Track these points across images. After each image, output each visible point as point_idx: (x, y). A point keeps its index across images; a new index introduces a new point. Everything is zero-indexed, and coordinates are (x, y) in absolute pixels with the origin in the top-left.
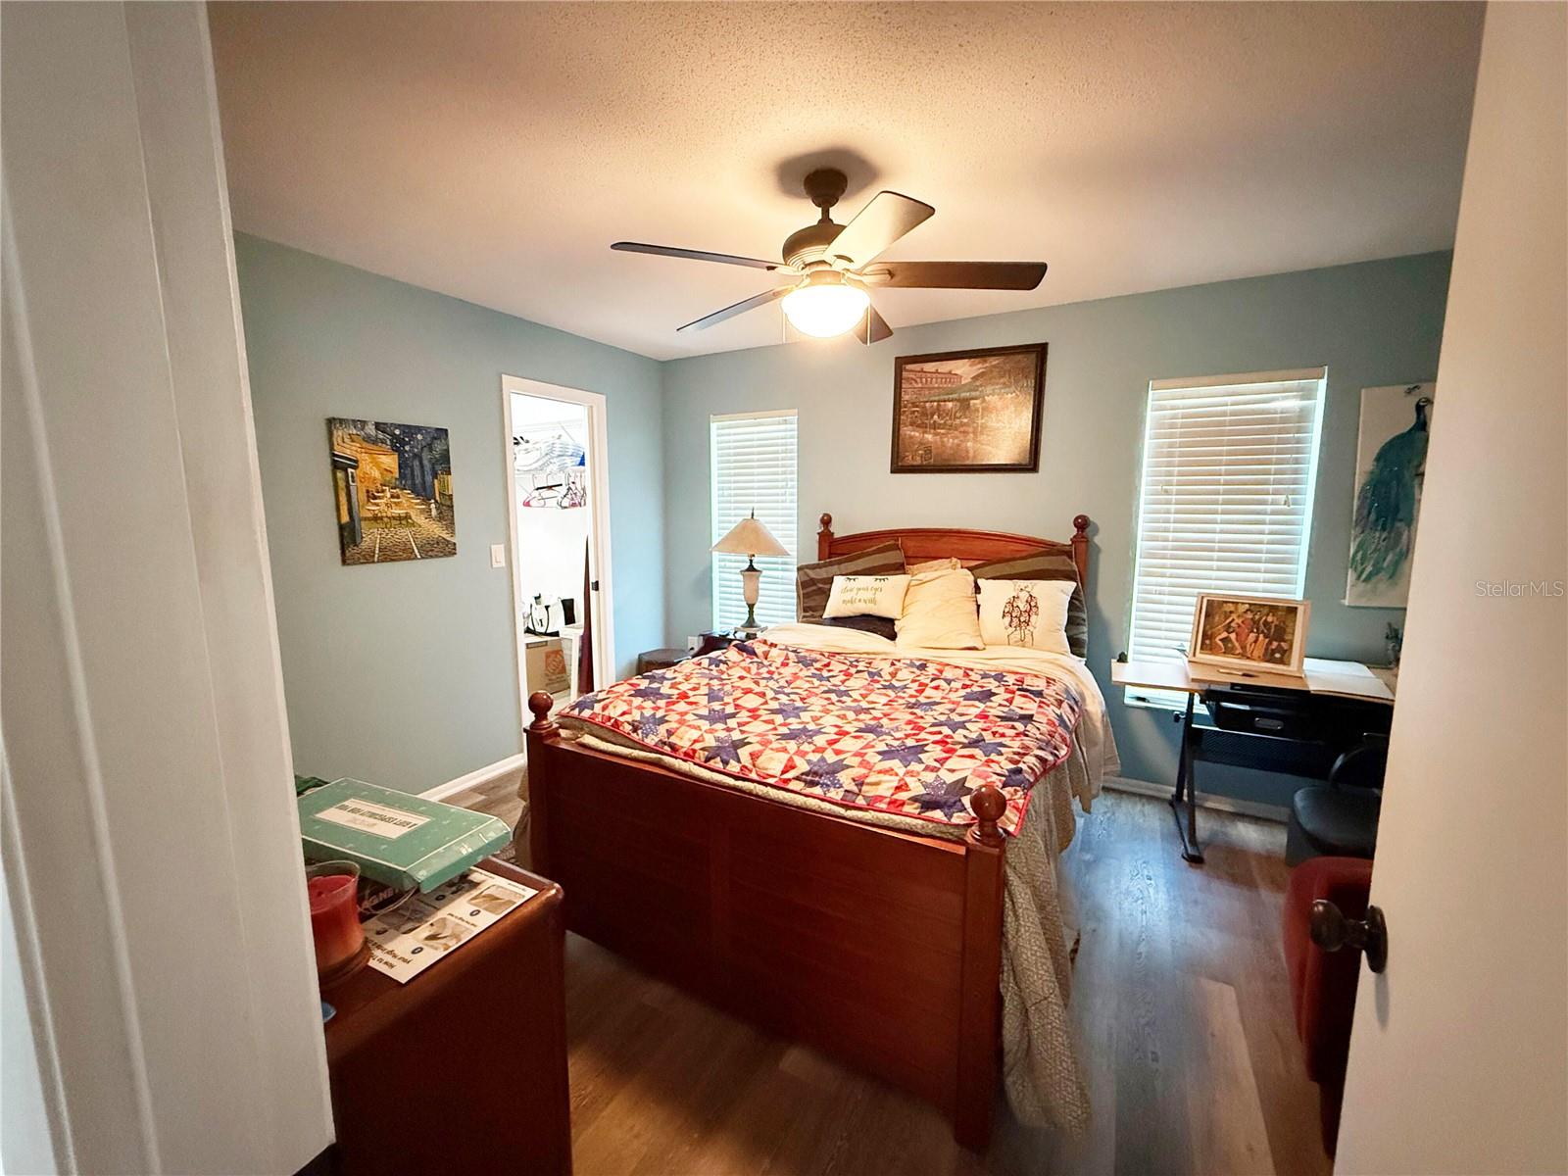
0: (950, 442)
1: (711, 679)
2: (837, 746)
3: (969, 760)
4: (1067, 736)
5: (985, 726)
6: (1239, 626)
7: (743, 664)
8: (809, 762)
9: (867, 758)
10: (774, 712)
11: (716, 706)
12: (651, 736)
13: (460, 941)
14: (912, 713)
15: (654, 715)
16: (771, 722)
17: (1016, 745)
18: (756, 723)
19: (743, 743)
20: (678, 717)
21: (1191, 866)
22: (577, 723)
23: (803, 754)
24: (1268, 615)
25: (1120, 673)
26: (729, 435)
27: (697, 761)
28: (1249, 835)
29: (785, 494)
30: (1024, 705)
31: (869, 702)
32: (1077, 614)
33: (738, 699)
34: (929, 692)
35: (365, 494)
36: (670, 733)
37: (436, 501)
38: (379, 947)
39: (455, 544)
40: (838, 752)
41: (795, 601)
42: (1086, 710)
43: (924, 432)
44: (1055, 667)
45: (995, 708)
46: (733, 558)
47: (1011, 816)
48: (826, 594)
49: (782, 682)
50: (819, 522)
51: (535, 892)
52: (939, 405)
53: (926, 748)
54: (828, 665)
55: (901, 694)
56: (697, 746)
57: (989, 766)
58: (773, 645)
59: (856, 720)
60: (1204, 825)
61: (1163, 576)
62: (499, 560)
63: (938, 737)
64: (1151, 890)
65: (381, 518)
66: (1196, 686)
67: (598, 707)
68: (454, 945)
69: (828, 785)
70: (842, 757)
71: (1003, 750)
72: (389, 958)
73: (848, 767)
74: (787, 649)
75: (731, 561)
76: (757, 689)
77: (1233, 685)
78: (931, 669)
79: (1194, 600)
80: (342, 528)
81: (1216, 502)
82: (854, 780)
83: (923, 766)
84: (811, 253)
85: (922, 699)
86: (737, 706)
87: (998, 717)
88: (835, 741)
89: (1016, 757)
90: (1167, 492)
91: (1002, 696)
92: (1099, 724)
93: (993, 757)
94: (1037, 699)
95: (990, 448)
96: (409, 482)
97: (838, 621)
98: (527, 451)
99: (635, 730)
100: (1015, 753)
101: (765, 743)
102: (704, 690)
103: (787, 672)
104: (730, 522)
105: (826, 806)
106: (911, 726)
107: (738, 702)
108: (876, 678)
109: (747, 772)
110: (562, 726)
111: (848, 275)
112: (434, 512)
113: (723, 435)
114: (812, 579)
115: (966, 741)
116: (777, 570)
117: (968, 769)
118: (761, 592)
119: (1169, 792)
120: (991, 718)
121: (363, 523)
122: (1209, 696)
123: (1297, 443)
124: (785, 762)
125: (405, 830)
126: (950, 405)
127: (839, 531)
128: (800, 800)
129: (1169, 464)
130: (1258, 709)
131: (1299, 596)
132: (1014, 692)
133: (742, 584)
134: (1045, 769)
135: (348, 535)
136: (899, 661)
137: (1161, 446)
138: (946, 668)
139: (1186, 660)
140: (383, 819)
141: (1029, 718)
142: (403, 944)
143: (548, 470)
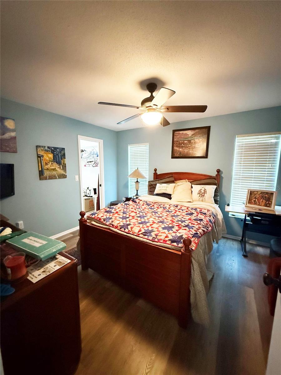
0: (186, 151)
1: (124, 208)
2: (152, 226)
3: (185, 230)
4: (211, 225)
5: (190, 222)
6: (258, 197)
7: (133, 205)
8: (145, 230)
9: (159, 229)
10: (138, 217)
11: (125, 215)
12: (108, 222)
13: (50, 273)
14: (172, 218)
15: (109, 217)
16: (137, 219)
17: (197, 227)
18: (133, 220)
19: (129, 225)
20: (115, 218)
21: (244, 258)
22: (91, 219)
23: (143, 228)
24: (266, 195)
25: (227, 209)
26: (133, 149)
27: (118, 229)
28: (260, 250)
29: (146, 164)
30: (201, 216)
31: (162, 215)
32: (217, 194)
33: (130, 213)
34: (177, 213)
35: (45, 164)
36: (112, 222)
37: (62, 165)
38: (31, 274)
39: (66, 175)
40: (152, 227)
41: (148, 189)
42: (218, 218)
43: (180, 148)
44: (210, 207)
45: (193, 217)
46: (133, 179)
47: (194, 245)
48: (155, 188)
49: (142, 210)
50: (154, 170)
51: (71, 261)
52: (183, 142)
53: (174, 227)
54: (154, 205)
55: (170, 213)
56: (118, 225)
57: (189, 232)
58: (141, 200)
59: (158, 219)
60: (248, 247)
61: (239, 184)
62: (77, 179)
63: (177, 224)
64: (234, 264)
65: (49, 169)
66: (247, 212)
67: (96, 215)
68: (48, 274)
69: (149, 236)
70: (153, 229)
71: (193, 228)
72: (32, 277)
73: (154, 231)
74: (144, 201)
75: (133, 180)
76: (135, 211)
77: (256, 212)
78: (179, 207)
79: (247, 190)
80: (39, 171)
81: (253, 166)
82: (155, 235)
83: (173, 232)
84: (148, 104)
85: (175, 215)
86: (129, 215)
87: (194, 219)
88: (152, 225)
89: (197, 230)
90: (240, 163)
91: (195, 214)
92: (221, 221)
93: (191, 230)
94: (204, 215)
95: (195, 152)
96: (56, 161)
97: (158, 195)
98: (85, 153)
99: (104, 221)
100: (196, 229)
101: (135, 225)
102: (122, 211)
103: (143, 207)
104: (132, 170)
105: (148, 241)
106: (171, 221)
107: (130, 214)
108: (165, 209)
109: (129, 232)
110: (88, 219)
111: (157, 109)
112: (61, 168)
113: (131, 149)
114: (152, 184)
115: (184, 225)
116: (144, 182)
117: (184, 233)
118: (140, 187)
119: (239, 238)
120: (192, 220)
121: (45, 170)
122: (250, 215)
123: (275, 151)
124: (139, 229)
125: (41, 245)
126: (186, 142)
127: (159, 172)
128: (142, 239)
129: (241, 156)
130: (263, 219)
131: (275, 190)
132: (198, 213)
133: (135, 185)
134: (204, 233)
135: (41, 173)
136: (171, 205)
137: (239, 152)
138: (183, 207)
139: (244, 206)
140: (37, 242)
141: (201, 220)
142: (36, 273)
143: (90, 158)
